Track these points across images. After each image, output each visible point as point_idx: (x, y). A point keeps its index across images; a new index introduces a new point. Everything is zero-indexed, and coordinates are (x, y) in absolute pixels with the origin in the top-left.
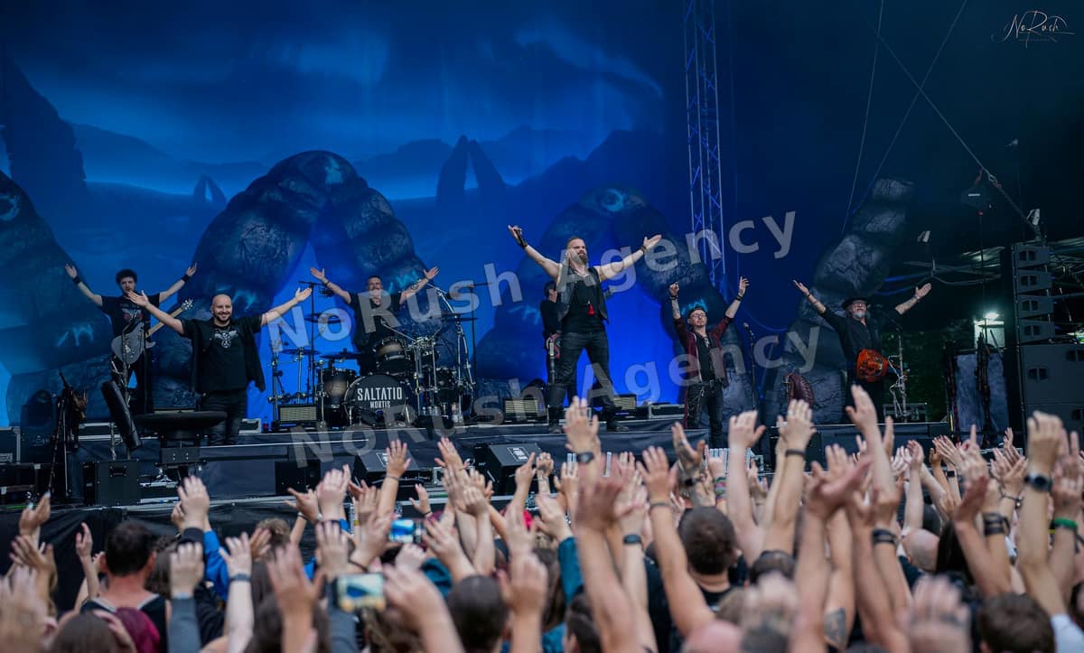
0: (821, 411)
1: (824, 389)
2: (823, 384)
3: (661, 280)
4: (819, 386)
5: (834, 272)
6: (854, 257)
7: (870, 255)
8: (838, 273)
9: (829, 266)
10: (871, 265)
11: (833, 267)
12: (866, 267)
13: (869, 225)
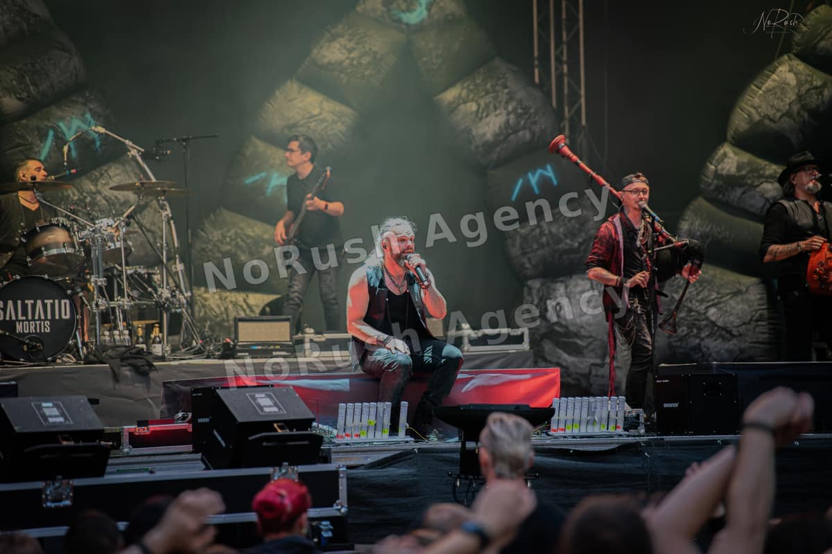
0: (735, 341)
1: (740, 306)
2: (739, 299)
3: (484, 135)
4: (732, 302)
5: (761, 121)
6: (794, 97)
7: (821, 93)
8: (767, 122)
9: (752, 111)
10: (821, 108)
11: (759, 114)
12: (814, 113)
13: (822, 44)
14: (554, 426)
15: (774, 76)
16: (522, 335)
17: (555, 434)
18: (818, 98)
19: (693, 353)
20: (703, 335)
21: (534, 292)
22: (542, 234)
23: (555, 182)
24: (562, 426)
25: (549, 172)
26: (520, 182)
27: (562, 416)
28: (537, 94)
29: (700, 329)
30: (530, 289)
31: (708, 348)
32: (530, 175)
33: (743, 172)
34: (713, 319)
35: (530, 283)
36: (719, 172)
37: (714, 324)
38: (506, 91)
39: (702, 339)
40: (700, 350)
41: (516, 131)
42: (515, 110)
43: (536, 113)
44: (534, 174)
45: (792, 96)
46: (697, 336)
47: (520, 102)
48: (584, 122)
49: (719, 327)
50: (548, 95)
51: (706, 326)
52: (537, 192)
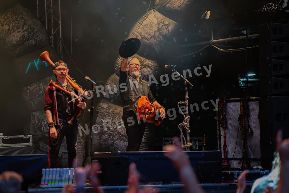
5: (142, 39)
6: (156, 29)
7: (168, 28)
8: (144, 40)
9: (138, 34)
10: (168, 35)
11: (141, 36)
12: (165, 36)
13: (168, 5)
14: (42, 183)
15: (147, 19)
16: (30, 138)
17: (43, 186)
18: (167, 30)
19: (110, 147)
20: (115, 139)
21: (36, 117)
22: (40, 89)
23: (47, 65)
24: (46, 183)
26: (30, 64)
27: (47, 178)
28: (38, 22)
29: (113, 136)
30: (34, 116)
31: (117, 145)
32: (34, 61)
34: (119, 131)
35: (34, 113)
37: (120, 133)
38: (23, 20)
39: (114, 141)
40: (113, 145)
41: (28, 40)
42: (27, 30)
43: (37, 32)
44: (36, 61)
45: (155, 28)
46: (112, 139)
47: (30, 26)
48: (61, 37)
49: (122, 135)
50: (43, 23)
51: (116, 134)
52: (38, 70)
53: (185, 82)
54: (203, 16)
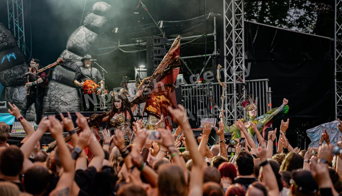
0: (68, 106)
1: (70, 96)
2: (70, 94)
4: (68, 95)
5: (76, 44)
6: (85, 38)
7: (92, 37)
8: (77, 44)
9: (73, 41)
10: (92, 42)
11: (75, 42)
12: (90, 43)
13: (92, 24)
14: (13, 130)
15: (79, 32)
16: (4, 103)
17: (13, 132)
19: (56, 109)
20: (59, 104)
21: (9, 91)
22: (11, 73)
23: (15, 59)
24: (15, 130)
25: (13, 55)
26: (4, 57)
27: (15, 127)
28: (9, 31)
29: (58, 102)
30: (7, 90)
31: (60, 108)
32: (7, 56)
33: (71, 58)
34: (62, 99)
35: (7, 88)
36: (64, 58)
37: (62, 101)
39: (59, 105)
40: (58, 108)
41: (2, 42)
43: (9, 37)
44: (8, 56)
45: (84, 37)
46: (57, 104)
47: (4, 34)
48: (24, 41)
49: (64, 102)
50: (13, 32)
51: (60, 101)
52: (9, 61)
53: (103, 71)
54: (113, 31)
